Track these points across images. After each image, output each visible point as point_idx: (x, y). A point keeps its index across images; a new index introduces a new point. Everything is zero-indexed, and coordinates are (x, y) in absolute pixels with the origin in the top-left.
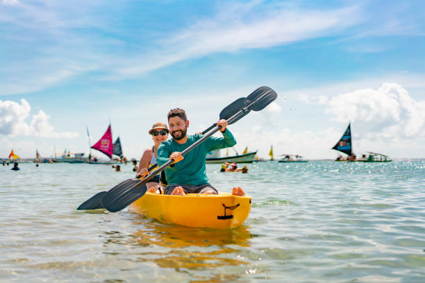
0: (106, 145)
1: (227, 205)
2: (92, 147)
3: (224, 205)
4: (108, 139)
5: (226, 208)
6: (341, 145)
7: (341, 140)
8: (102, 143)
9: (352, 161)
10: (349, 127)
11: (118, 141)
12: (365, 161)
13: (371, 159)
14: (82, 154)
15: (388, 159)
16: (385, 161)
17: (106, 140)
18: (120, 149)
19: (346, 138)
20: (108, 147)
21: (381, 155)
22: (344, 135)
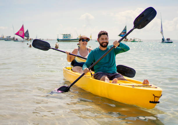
0: (21, 33)
1: (156, 95)
2: (15, 34)
3: (154, 95)
4: (22, 30)
5: (155, 97)
6: (122, 34)
7: (122, 32)
8: (20, 32)
9: (126, 41)
10: (126, 27)
11: (27, 31)
12: (132, 42)
13: (134, 41)
14: (10, 37)
15: (141, 41)
16: (140, 42)
17: (22, 31)
18: (28, 35)
19: (124, 31)
20: (22, 34)
21: (138, 39)
22: (124, 30)
